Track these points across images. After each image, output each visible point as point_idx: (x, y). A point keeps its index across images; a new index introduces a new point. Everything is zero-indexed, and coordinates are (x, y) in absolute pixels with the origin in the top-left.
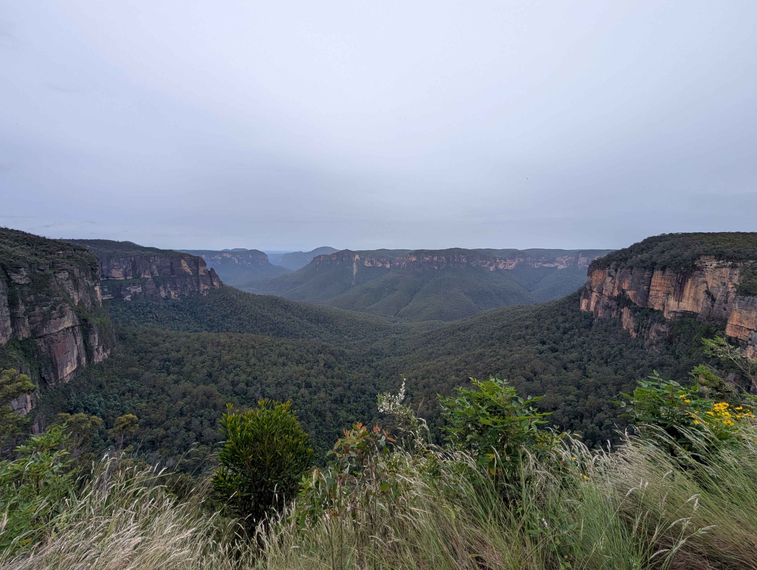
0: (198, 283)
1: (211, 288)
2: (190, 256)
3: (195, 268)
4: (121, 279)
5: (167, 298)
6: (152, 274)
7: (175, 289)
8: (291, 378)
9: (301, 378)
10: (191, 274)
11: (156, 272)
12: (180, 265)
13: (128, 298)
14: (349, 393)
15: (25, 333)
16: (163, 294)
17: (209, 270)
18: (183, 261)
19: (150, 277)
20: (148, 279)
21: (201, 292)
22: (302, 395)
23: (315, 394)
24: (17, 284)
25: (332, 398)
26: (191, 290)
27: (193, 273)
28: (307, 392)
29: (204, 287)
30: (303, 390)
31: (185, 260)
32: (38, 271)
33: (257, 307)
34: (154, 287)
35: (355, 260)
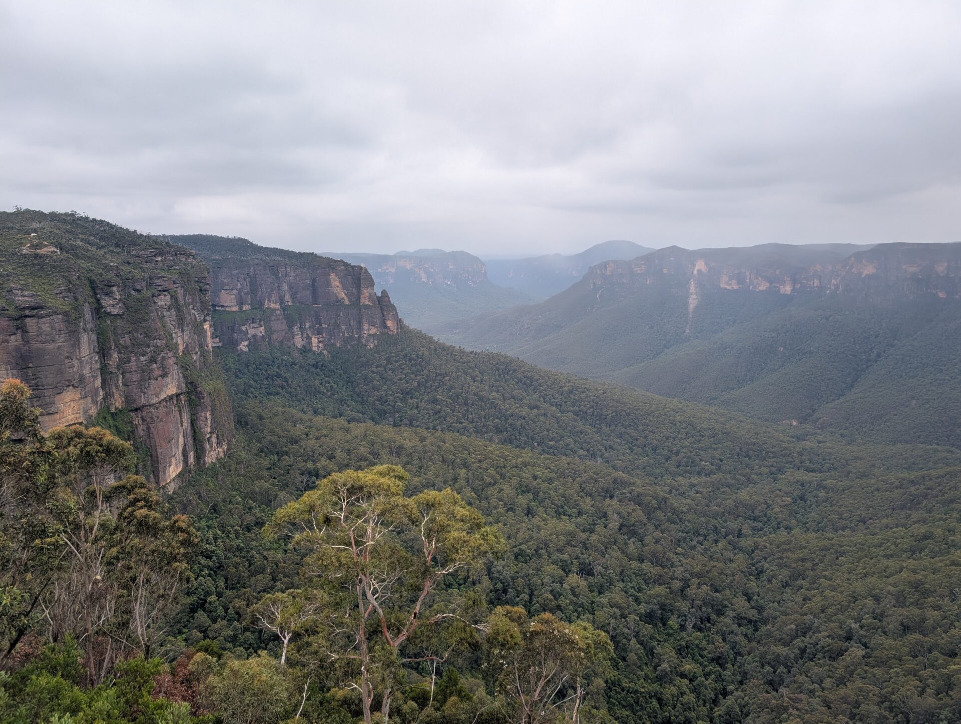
0: (360, 323)
1: (382, 334)
2: (346, 265)
3: (354, 291)
4: (234, 309)
5: (306, 350)
6: (281, 300)
7: (319, 332)
8: (547, 546)
9: (569, 549)
10: (347, 303)
11: (287, 297)
12: (328, 284)
13: (243, 346)
14: (683, 606)
15: (118, 402)
16: (299, 342)
17: (379, 294)
18: (333, 276)
19: (277, 306)
20: (275, 310)
21: (364, 341)
22: (572, 590)
23: (600, 593)
24: (109, 314)
25: (642, 608)
26: (346, 335)
27: (350, 300)
28: (583, 583)
29: (369, 329)
30: (574, 579)
31: (337, 274)
32: (133, 292)
33: (469, 378)
34: (284, 327)
35: (695, 272)
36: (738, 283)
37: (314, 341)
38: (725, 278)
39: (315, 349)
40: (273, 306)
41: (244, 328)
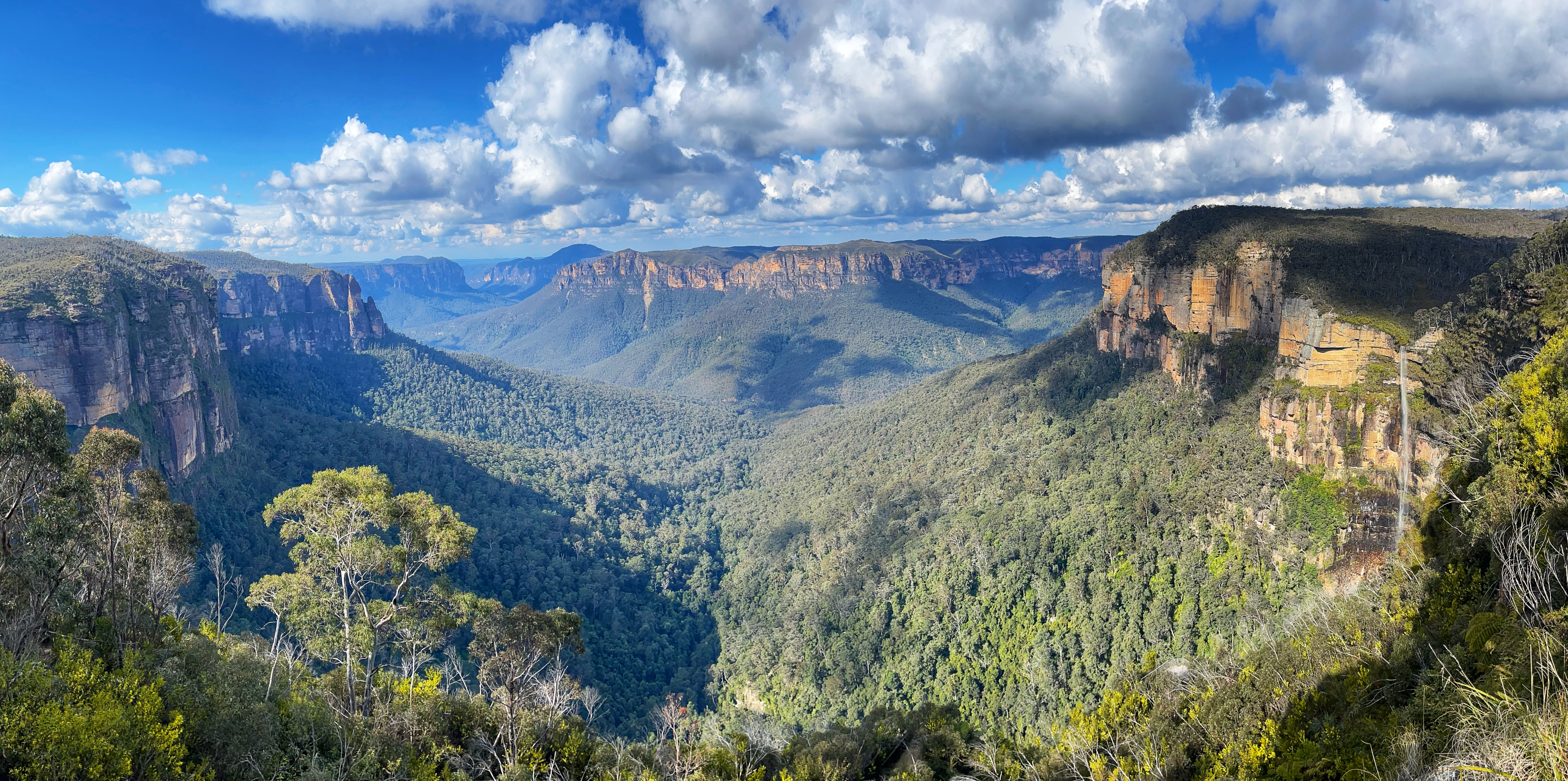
2: (336, 274)
4: (238, 317)
5: (301, 354)
6: (278, 309)
11: (284, 305)
13: (246, 351)
16: (295, 346)
19: (275, 313)
20: (273, 317)
22: (556, 570)
26: (336, 339)
30: (557, 561)
34: (281, 332)
39: (309, 353)
40: (271, 313)
41: (246, 334)
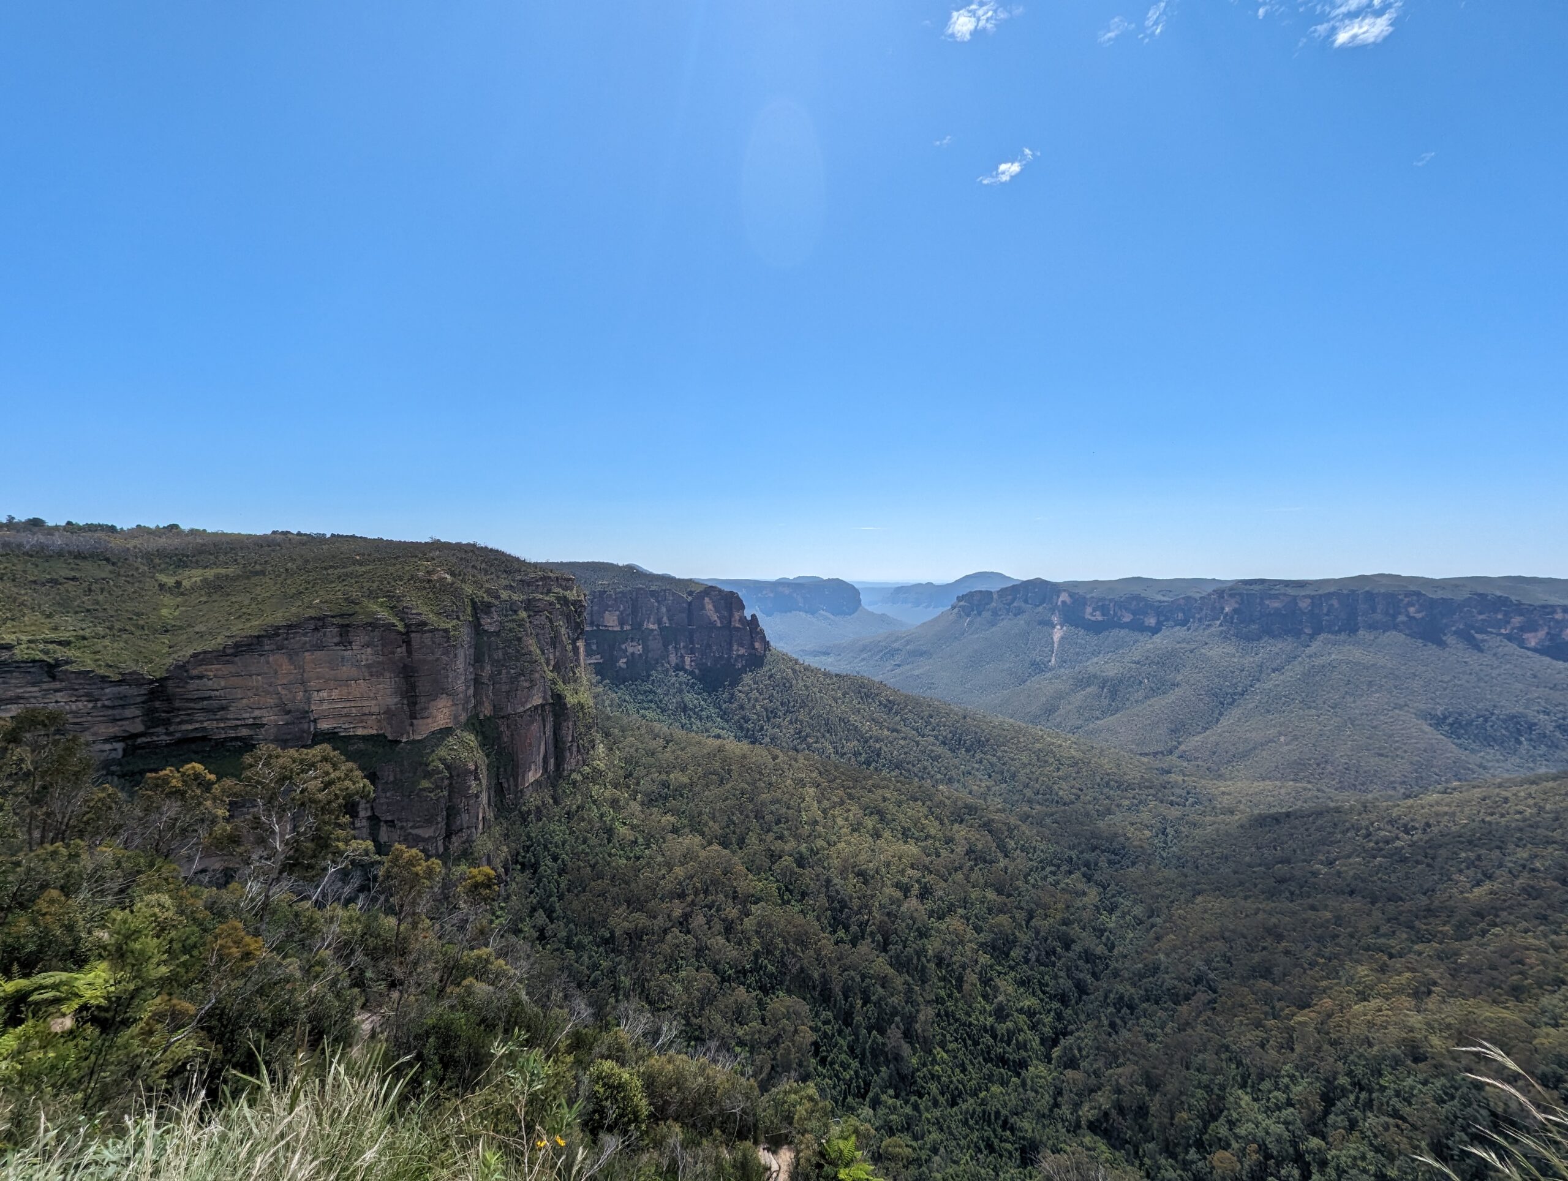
0: (730, 645)
1: (750, 654)
2: (720, 590)
3: (726, 614)
5: (679, 669)
7: (692, 652)
10: (719, 625)
11: (665, 619)
12: (703, 608)
13: (621, 664)
15: (487, 710)
16: (673, 661)
17: (749, 618)
18: (707, 600)
19: (655, 627)
20: (652, 630)
21: (732, 661)
24: (486, 631)
26: (717, 655)
27: (721, 622)
29: (738, 650)
31: (711, 599)
34: (660, 646)
35: (1059, 603)
36: (1103, 615)
37: (687, 660)
38: (1089, 610)
39: (687, 667)
40: (651, 626)
41: (623, 647)
